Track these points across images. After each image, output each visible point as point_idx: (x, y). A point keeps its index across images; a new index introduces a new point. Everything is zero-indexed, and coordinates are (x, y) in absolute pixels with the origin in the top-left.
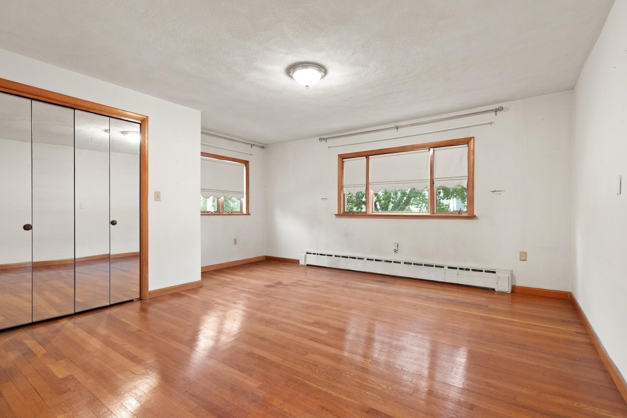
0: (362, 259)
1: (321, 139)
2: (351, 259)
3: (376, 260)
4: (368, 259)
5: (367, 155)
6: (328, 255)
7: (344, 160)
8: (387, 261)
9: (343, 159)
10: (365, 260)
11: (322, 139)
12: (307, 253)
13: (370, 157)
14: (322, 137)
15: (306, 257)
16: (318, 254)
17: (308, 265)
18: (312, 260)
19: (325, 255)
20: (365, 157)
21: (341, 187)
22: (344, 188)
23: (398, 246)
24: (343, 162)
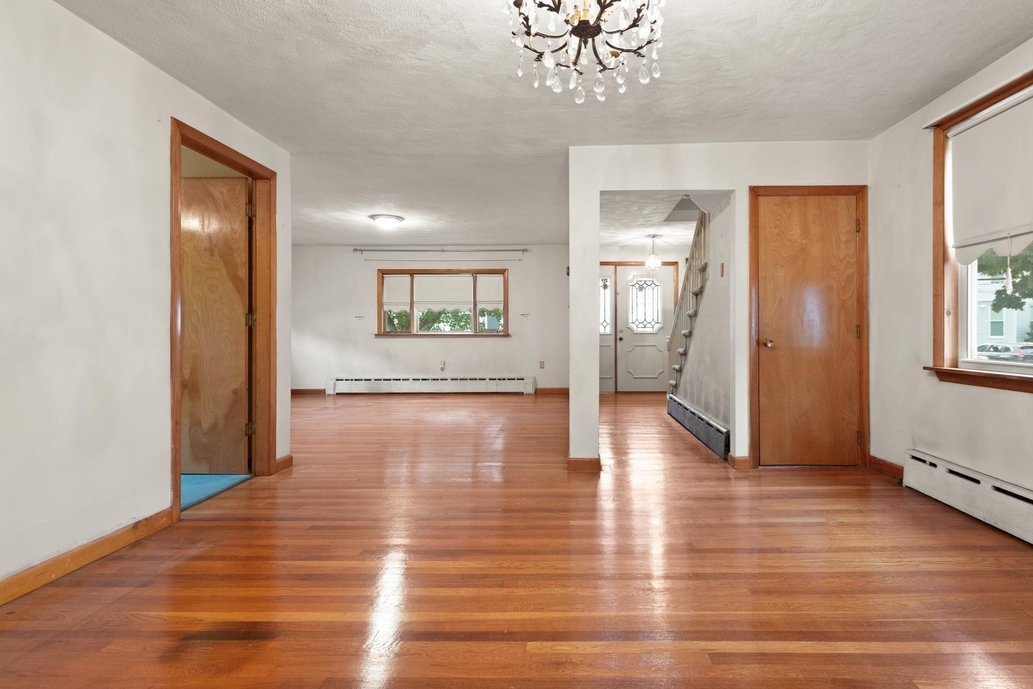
0: (408, 380)
1: (355, 250)
2: (395, 381)
3: (422, 380)
4: (413, 380)
5: (412, 273)
6: (365, 380)
7: (384, 276)
8: (434, 380)
9: (383, 274)
10: (411, 380)
11: (357, 250)
12: (337, 380)
13: (415, 275)
14: (358, 248)
15: (335, 385)
16: (352, 380)
17: (337, 394)
18: (343, 387)
19: (361, 380)
20: (409, 275)
21: (380, 305)
22: (384, 306)
23: (444, 365)
24: (383, 277)
